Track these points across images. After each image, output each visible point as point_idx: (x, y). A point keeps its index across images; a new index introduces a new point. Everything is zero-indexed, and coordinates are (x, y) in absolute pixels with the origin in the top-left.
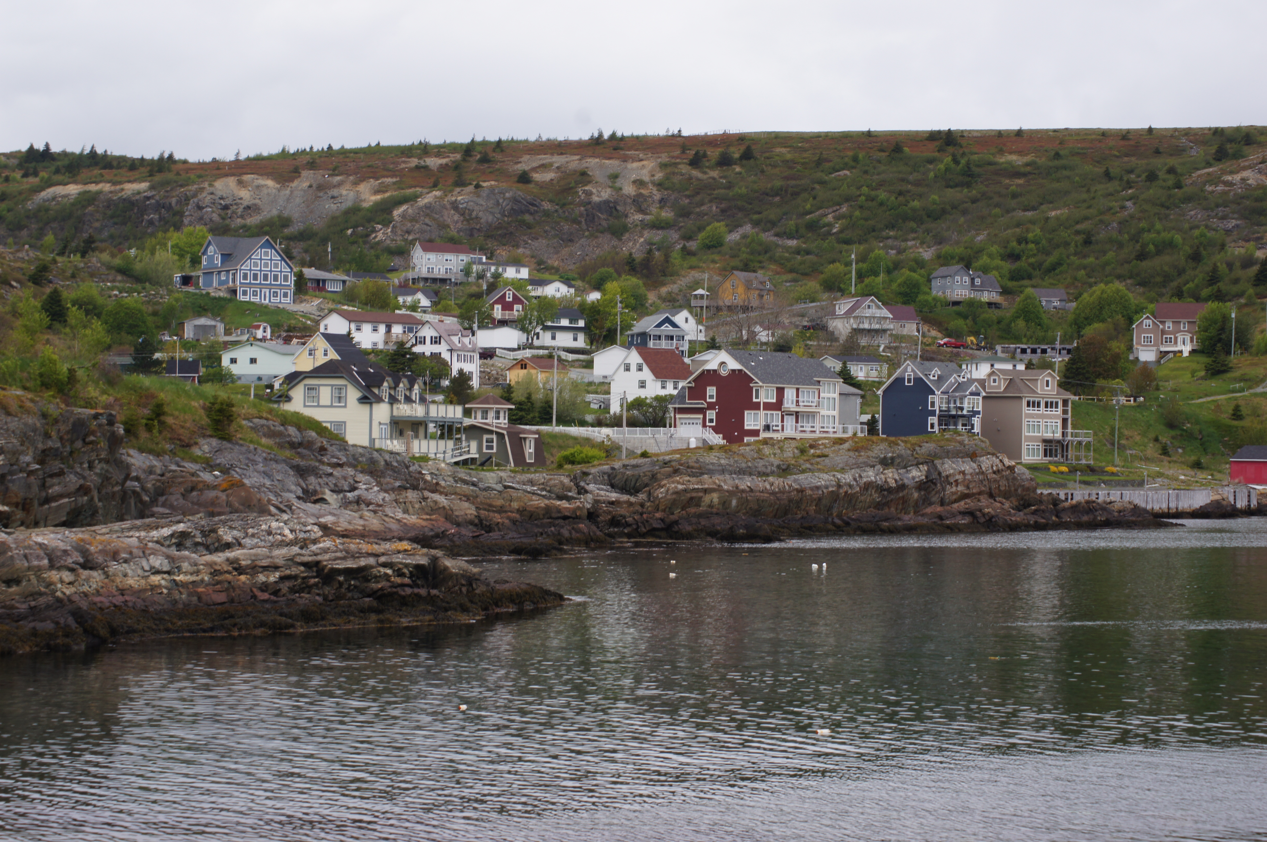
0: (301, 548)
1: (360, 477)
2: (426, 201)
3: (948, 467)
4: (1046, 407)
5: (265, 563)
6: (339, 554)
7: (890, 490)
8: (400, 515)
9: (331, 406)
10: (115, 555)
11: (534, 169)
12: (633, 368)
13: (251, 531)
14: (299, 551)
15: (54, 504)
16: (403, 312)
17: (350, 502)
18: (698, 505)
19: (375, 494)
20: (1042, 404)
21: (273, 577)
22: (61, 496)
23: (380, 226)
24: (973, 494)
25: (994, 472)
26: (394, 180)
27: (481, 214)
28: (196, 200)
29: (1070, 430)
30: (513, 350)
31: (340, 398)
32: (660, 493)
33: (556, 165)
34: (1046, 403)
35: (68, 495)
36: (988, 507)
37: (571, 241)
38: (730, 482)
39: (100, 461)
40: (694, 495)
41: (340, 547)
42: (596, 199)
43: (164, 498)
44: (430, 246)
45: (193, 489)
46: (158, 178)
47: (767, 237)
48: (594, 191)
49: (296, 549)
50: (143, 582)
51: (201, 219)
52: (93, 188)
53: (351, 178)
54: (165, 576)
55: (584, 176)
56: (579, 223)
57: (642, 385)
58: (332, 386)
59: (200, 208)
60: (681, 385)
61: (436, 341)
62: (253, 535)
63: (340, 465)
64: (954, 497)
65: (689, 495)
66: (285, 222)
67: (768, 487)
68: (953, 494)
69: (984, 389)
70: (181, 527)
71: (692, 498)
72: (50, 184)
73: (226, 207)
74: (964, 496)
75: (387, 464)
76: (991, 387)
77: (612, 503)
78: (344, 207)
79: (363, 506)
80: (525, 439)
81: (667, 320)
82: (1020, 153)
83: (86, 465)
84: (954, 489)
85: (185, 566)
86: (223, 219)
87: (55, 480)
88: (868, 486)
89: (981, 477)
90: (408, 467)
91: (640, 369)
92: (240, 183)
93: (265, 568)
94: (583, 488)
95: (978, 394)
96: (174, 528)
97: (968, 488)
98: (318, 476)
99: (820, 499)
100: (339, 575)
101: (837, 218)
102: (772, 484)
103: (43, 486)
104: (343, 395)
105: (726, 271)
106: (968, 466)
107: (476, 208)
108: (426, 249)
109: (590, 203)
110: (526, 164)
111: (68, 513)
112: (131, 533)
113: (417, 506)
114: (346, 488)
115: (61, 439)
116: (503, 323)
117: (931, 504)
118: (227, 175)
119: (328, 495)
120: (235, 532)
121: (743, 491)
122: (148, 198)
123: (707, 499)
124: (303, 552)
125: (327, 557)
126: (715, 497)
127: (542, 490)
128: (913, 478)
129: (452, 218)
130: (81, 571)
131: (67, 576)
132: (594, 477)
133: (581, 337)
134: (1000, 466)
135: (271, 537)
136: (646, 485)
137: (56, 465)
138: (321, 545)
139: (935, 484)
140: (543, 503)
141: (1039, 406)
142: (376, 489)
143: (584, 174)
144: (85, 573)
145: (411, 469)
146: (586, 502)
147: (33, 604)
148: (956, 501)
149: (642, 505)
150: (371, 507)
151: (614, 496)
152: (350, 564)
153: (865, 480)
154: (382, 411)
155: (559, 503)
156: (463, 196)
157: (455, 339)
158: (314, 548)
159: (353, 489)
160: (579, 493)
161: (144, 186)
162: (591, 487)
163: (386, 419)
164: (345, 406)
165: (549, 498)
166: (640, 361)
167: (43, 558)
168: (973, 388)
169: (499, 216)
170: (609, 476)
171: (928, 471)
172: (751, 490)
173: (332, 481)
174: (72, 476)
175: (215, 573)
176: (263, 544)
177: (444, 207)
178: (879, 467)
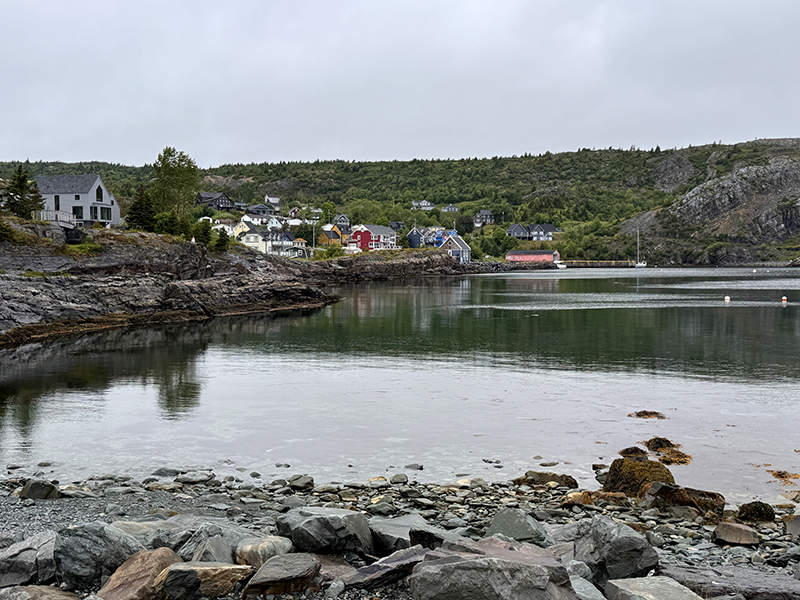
1: (267, 263)
3: (434, 257)
5: (257, 290)
6: (279, 287)
7: (418, 264)
9: (255, 242)
10: (211, 289)
15: (186, 273)
18: (365, 270)
22: (188, 270)
27: (284, 186)
32: (353, 266)
38: (373, 263)
40: (363, 267)
41: (280, 284)
43: (218, 270)
53: (245, 175)
58: (254, 236)
61: (277, 223)
62: (252, 281)
63: (262, 259)
67: (384, 264)
70: (229, 279)
75: (274, 259)
81: (343, 217)
85: (233, 291)
87: (186, 265)
98: (256, 263)
100: (280, 293)
103: (182, 267)
104: (257, 239)
108: (269, 197)
111: (190, 275)
112: (213, 281)
116: (295, 218)
117: (429, 268)
118: (207, 175)
119: (259, 268)
120: (246, 280)
123: (367, 268)
124: (268, 286)
125: (276, 287)
129: (276, 188)
130: (201, 294)
135: (257, 282)
136: (349, 264)
137: (186, 260)
138: (274, 284)
140: (320, 270)
145: (281, 260)
146: (333, 269)
149: (349, 270)
150: (272, 272)
151: (340, 267)
152: (283, 289)
153: (410, 262)
154: (269, 243)
155: (325, 270)
157: (282, 222)
160: (330, 267)
162: (333, 265)
163: (270, 246)
164: (258, 242)
165: (322, 268)
167: (188, 290)
171: (428, 259)
172: (379, 265)
173: (259, 264)
175: (242, 293)
176: (255, 284)
177: (273, 184)
178: (414, 258)
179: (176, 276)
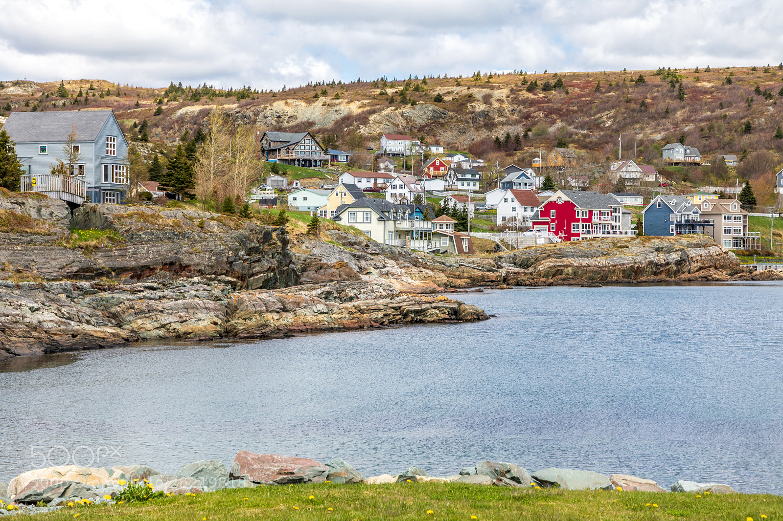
0: (391, 299)
1: (387, 261)
2: (386, 112)
3: (693, 253)
4: (735, 219)
5: (374, 307)
6: (411, 302)
7: (661, 265)
8: (410, 281)
9: (363, 223)
10: (298, 304)
11: (444, 94)
12: (509, 200)
13: (363, 290)
14: (390, 301)
15: (256, 277)
16: (383, 171)
17: (383, 274)
18: (561, 274)
19: (396, 270)
20: (732, 218)
21: (380, 315)
22: (259, 273)
23: (362, 126)
24: (706, 267)
25: (717, 255)
26: (369, 101)
27: (416, 119)
28: (263, 113)
29: (747, 232)
30: (442, 191)
31: (368, 220)
32: (541, 268)
33: (455, 92)
34: (735, 218)
35: (263, 272)
36: (715, 274)
37: (464, 132)
38: (577, 261)
39: (278, 253)
40: (559, 268)
41: (412, 298)
42: (477, 110)
43: (307, 273)
44: (390, 136)
45: (321, 268)
46: (243, 101)
47: (571, 129)
48: (477, 106)
49: (388, 300)
50: (315, 318)
51: (266, 123)
52: (207, 107)
53: (346, 100)
54: (326, 315)
55: (470, 98)
56: (468, 123)
57: (514, 209)
58: (363, 212)
59: (265, 117)
60: (535, 209)
61: (403, 187)
62: (364, 293)
63: (377, 254)
64: (696, 269)
65: (556, 269)
66: (311, 124)
67: (597, 264)
68: (695, 267)
69: (700, 210)
70: (327, 289)
71: (558, 270)
72: (184, 105)
73: (279, 117)
74: (701, 269)
75: (400, 253)
76: (704, 209)
77: (516, 273)
78: (341, 116)
79: (390, 276)
80: (463, 239)
81: (523, 175)
82: (709, 81)
83: (271, 256)
84: (696, 265)
85: (335, 309)
86: (278, 123)
87: (256, 264)
88: (651, 263)
89: (710, 258)
90: (410, 255)
91: (513, 201)
92: (286, 103)
93: (374, 310)
94: (500, 265)
95: (698, 213)
96: (323, 289)
97: (703, 264)
98: (366, 260)
99: (625, 270)
100: (412, 313)
101: (608, 118)
102: (599, 263)
103: (250, 268)
104: (369, 217)
105: (550, 149)
106: (703, 252)
107: (413, 116)
108: (388, 138)
109: (474, 112)
110: (440, 90)
111: (263, 282)
112: (301, 292)
113: (417, 276)
114: (381, 266)
115: (259, 242)
116: (436, 177)
117: (683, 273)
118: (279, 100)
119: (372, 270)
120: (355, 291)
121: (584, 266)
122: (237, 113)
123: (566, 270)
124: (392, 301)
125: (405, 304)
126: (570, 270)
127: (479, 266)
128: (674, 259)
129: (401, 122)
130: (283, 313)
131: (276, 316)
132: (505, 260)
133: (477, 184)
134: (720, 252)
135: (373, 294)
136: (533, 263)
137: (257, 256)
138: (402, 298)
139: (685, 262)
140: (480, 273)
141: (730, 219)
142: (396, 266)
143: (470, 96)
144: (285, 314)
145: (412, 256)
146: (503, 272)
147: (263, 331)
148: (697, 271)
149: (531, 274)
150: (394, 277)
151: (516, 269)
152: (417, 307)
153: (648, 260)
154: (390, 225)
155: (488, 273)
156: (407, 110)
157: (413, 186)
158: (398, 299)
159: (385, 267)
160: (498, 268)
161: (235, 106)
162: (504, 265)
163: (392, 229)
164: (371, 223)
165: (483, 271)
166: (513, 197)
167: (263, 306)
168: (694, 210)
169: (425, 120)
170: (513, 258)
171: (681, 255)
172: (589, 266)
173: (373, 262)
174: (265, 262)
175: (350, 313)
176: (370, 297)
177: (396, 115)
178: (655, 252)
179: (240, 283)
